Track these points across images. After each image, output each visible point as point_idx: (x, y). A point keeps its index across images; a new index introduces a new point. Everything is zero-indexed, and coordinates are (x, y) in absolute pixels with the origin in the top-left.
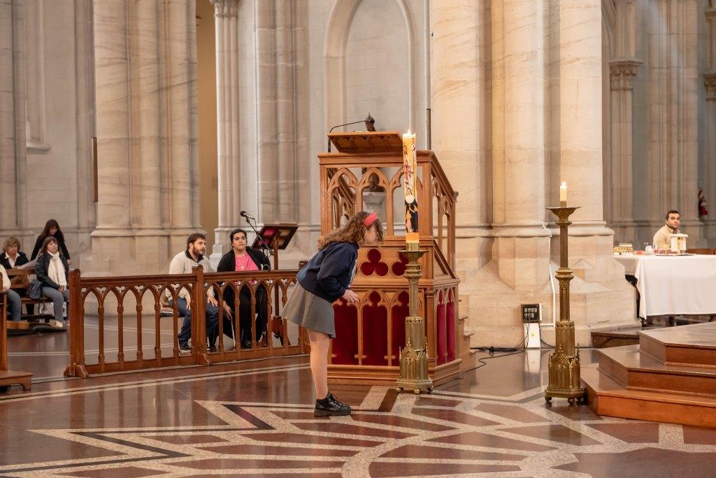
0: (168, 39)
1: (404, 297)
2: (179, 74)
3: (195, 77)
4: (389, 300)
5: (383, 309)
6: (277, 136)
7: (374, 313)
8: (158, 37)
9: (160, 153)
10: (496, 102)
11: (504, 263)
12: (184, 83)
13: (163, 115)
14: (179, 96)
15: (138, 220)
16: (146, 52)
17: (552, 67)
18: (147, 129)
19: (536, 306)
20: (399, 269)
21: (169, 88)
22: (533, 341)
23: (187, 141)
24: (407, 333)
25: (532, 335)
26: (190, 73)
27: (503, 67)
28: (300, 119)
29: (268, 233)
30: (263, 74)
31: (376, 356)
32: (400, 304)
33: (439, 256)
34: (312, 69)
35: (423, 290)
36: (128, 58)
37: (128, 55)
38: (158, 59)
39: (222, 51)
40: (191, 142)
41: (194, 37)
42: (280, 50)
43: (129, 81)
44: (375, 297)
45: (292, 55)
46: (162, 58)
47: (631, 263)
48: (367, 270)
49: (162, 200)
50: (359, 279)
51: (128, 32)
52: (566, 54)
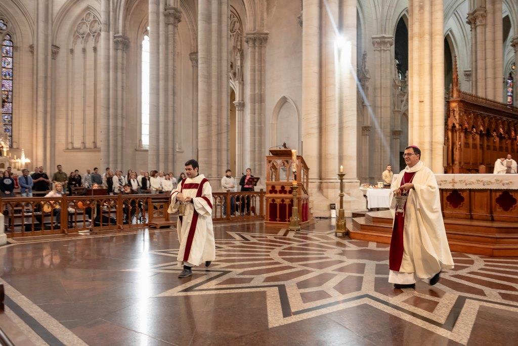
0: (221, 118)
1: (292, 201)
2: (224, 129)
4: (287, 202)
5: (285, 204)
6: (255, 148)
7: (283, 206)
8: (218, 117)
9: (218, 154)
11: (325, 190)
12: (226, 132)
13: (219, 142)
14: (224, 136)
15: (210, 175)
16: (214, 123)
18: (214, 146)
19: (335, 204)
20: (290, 192)
21: (221, 133)
22: (333, 215)
23: (226, 150)
24: (293, 212)
25: (333, 213)
26: (228, 129)
29: (251, 180)
30: (251, 129)
31: (283, 219)
32: (290, 203)
33: (303, 188)
34: (266, 127)
35: (298, 199)
37: (209, 123)
40: (228, 150)
41: (229, 117)
42: (256, 121)
43: (209, 132)
44: (283, 201)
45: (260, 123)
46: (219, 124)
47: (365, 191)
48: (281, 192)
49: (218, 168)
50: (278, 195)
51: (209, 116)
52: (345, 125)
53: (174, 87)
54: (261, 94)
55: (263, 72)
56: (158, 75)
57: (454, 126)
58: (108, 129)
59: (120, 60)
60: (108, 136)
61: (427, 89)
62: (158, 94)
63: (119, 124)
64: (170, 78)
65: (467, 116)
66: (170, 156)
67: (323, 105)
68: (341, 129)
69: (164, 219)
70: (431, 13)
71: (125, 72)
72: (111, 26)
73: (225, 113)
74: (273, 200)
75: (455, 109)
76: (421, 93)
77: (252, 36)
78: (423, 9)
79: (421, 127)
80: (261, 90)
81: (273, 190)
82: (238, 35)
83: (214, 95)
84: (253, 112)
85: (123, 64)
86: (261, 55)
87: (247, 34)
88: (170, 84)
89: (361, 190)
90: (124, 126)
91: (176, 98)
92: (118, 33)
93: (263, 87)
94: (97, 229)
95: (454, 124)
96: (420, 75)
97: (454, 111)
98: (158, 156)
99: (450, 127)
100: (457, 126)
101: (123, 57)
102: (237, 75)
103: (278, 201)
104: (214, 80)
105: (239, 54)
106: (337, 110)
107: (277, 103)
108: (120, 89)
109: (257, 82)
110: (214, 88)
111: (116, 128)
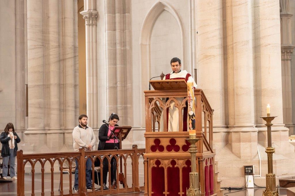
0: (64, 36)
1: (188, 163)
2: (70, 53)
3: (77, 54)
4: (181, 164)
5: (178, 169)
6: (116, 83)
7: (173, 171)
8: (59, 35)
9: (60, 92)
11: (235, 145)
12: (72, 57)
13: (62, 73)
14: (69, 63)
15: (48, 125)
16: (53, 42)
18: (54, 80)
19: (251, 167)
20: (186, 148)
21: (64, 60)
22: (250, 184)
23: (73, 86)
24: (190, 180)
25: (250, 181)
26: (75, 52)
28: (128, 75)
29: (117, 131)
32: (186, 166)
33: (205, 142)
34: (133, 51)
35: (198, 159)
36: (44, 45)
37: (44, 44)
38: (59, 46)
39: (89, 42)
40: (75, 86)
41: (77, 34)
42: (118, 41)
43: (45, 57)
44: (173, 163)
45: (123, 43)
46: (61, 45)
48: (169, 149)
49: (60, 115)
50: (165, 153)
51: (44, 32)
52: (263, 42)
67: (228, 11)
68: (257, 48)
73: (70, 28)
74: (158, 163)
81: (157, 146)
84: (112, 28)
103: (166, 164)
106: (250, 20)
107: (150, 14)
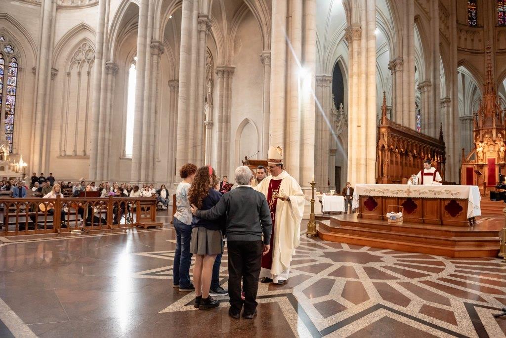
0: (197, 133)
2: (199, 143)
10: (287, 154)
12: (200, 145)
16: (191, 137)
17: (302, 145)
18: (190, 157)
21: (196, 146)
23: (200, 160)
26: (202, 142)
27: (289, 144)
28: (228, 156)
30: (218, 144)
34: (231, 143)
37: (186, 137)
39: (208, 137)
41: (202, 133)
42: (223, 138)
43: (186, 144)
45: (226, 139)
46: (195, 138)
47: (321, 197)
52: (305, 142)
53: (156, 106)
54: (227, 116)
55: (229, 99)
56: (143, 96)
57: (383, 147)
58: (97, 140)
59: (109, 83)
60: (97, 146)
61: (363, 116)
62: (142, 111)
63: (107, 136)
64: (153, 99)
65: (393, 139)
66: (151, 165)
69: (151, 220)
70: (367, 58)
71: (113, 92)
72: (104, 54)
73: (200, 129)
75: (384, 133)
76: (358, 120)
77: (221, 69)
78: (361, 55)
79: (359, 146)
80: (227, 112)
82: (210, 68)
83: (192, 114)
84: (221, 130)
85: (112, 87)
86: (228, 85)
87: (217, 67)
88: (153, 104)
89: (318, 197)
90: (111, 138)
91: (158, 116)
92: (110, 61)
93: (229, 111)
94: (88, 229)
95: (383, 145)
96: (358, 105)
97: (383, 135)
98: (140, 163)
99: (380, 147)
100: (386, 147)
101: (112, 81)
102: (208, 99)
104: (192, 101)
105: (210, 83)
106: (299, 129)
107: (241, 124)
108: (108, 106)
109: (224, 106)
110: (192, 108)
111: (104, 139)
